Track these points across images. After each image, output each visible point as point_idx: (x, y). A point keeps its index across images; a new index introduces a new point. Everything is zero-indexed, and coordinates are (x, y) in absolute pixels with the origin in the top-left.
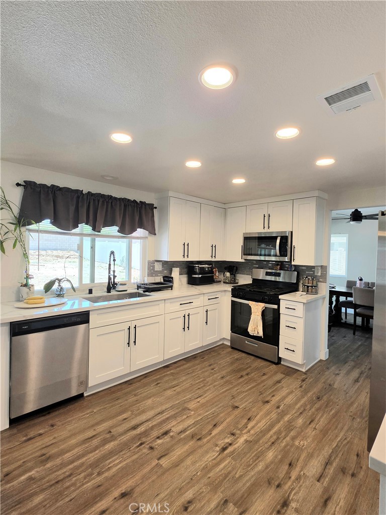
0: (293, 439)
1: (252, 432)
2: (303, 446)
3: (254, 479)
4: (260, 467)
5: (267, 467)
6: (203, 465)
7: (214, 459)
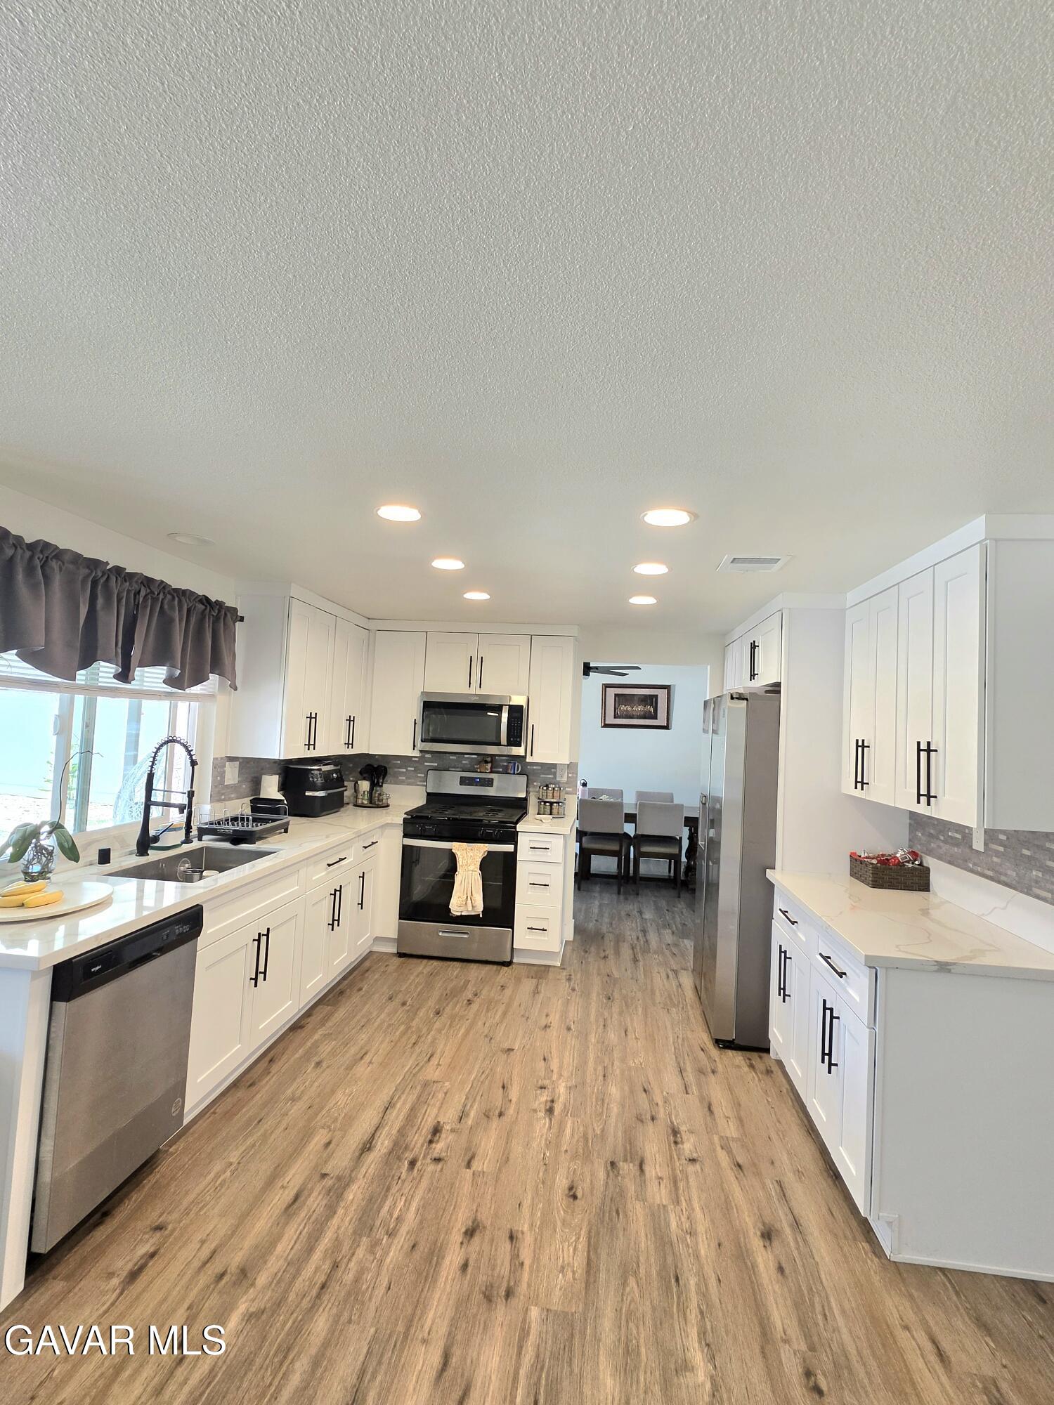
0: (623, 1060)
1: (565, 1074)
2: (641, 1064)
3: (620, 1125)
4: (615, 1110)
5: (623, 1106)
6: (543, 1142)
7: (550, 1128)
